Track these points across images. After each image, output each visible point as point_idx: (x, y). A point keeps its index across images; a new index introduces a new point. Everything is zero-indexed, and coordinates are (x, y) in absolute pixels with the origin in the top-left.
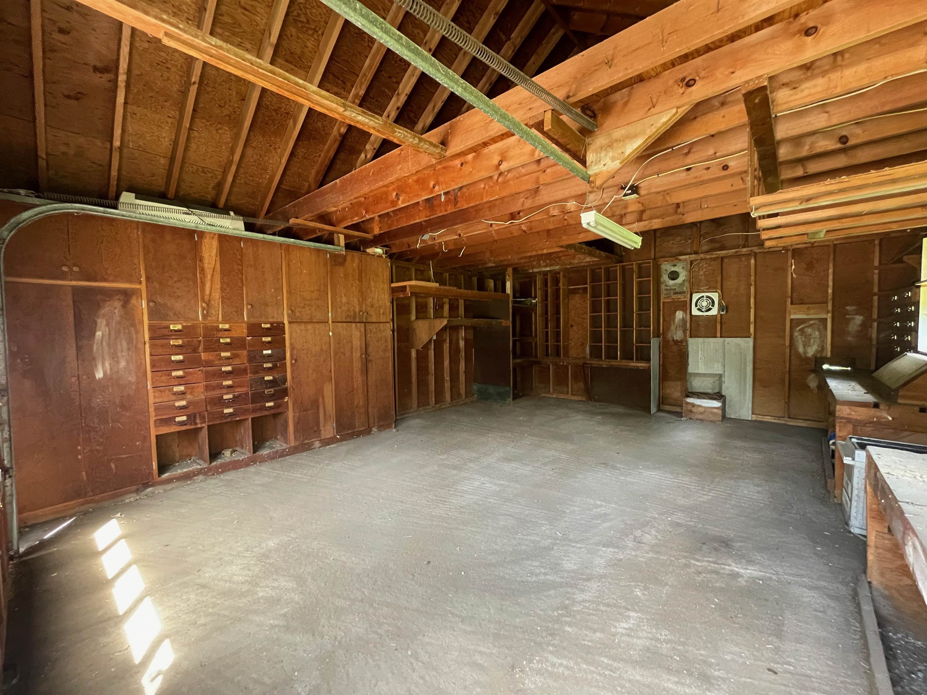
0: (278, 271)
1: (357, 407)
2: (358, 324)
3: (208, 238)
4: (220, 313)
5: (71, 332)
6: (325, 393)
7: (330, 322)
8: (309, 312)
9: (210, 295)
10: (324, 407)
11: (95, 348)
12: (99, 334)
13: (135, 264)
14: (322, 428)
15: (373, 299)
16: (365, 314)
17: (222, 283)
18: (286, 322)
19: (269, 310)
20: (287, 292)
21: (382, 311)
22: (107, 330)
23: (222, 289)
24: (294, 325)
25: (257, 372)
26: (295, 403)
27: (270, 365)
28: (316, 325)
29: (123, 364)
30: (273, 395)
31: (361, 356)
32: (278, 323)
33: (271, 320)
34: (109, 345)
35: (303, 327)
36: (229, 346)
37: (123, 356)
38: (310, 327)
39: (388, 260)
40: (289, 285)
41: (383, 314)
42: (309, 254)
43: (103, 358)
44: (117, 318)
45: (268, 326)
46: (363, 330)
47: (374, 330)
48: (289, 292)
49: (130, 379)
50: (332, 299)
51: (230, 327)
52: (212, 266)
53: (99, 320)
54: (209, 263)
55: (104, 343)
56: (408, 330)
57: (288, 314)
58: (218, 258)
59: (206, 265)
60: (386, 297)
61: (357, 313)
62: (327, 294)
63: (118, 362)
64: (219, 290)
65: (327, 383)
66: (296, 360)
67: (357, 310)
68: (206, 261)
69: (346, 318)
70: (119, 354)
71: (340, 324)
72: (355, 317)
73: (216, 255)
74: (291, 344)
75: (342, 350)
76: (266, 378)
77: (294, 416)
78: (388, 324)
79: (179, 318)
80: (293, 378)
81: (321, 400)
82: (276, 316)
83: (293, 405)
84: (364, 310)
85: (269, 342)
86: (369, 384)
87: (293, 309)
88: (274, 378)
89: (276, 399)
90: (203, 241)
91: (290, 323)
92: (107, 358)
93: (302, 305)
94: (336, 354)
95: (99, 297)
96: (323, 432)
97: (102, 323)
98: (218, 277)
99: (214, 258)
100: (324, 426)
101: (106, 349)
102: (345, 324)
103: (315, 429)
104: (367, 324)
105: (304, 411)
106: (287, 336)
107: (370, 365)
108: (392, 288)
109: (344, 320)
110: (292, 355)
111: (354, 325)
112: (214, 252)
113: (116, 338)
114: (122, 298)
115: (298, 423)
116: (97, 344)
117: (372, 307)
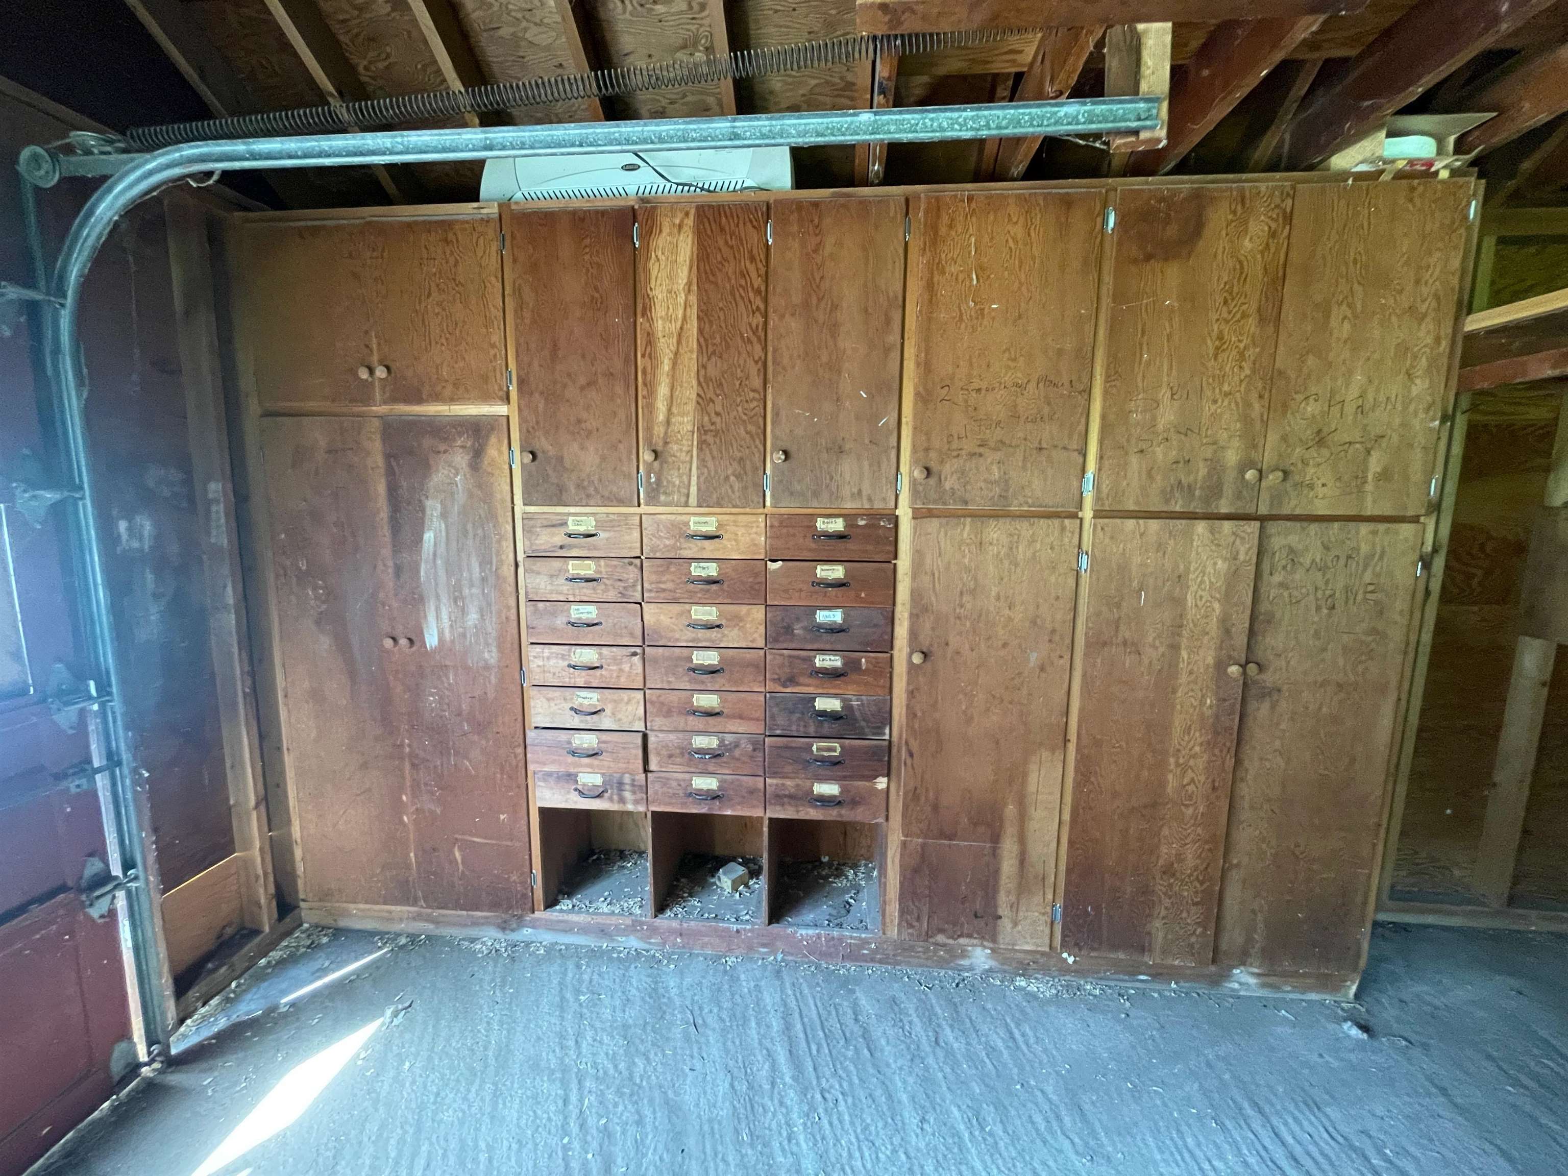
0: (888, 321)
1: (1168, 871)
2: (1227, 525)
3: (666, 230)
4: (694, 479)
5: (385, 531)
6: (1032, 788)
7: (1087, 513)
8: (996, 474)
9: (668, 422)
10: (1022, 840)
11: (422, 573)
12: (429, 536)
13: (493, 346)
14: (1004, 910)
15: (1333, 400)
16: (1273, 478)
17: (703, 381)
18: (904, 512)
19: (847, 468)
20: (917, 394)
21: (1375, 464)
22: (443, 526)
23: (703, 402)
24: (933, 525)
25: (791, 680)
26: (913, 797)
27: (833, 661)
28: (1024, 528)
29: (473, 617)
30: (835, 763)
31: (1220, 667)
32: (874, 516)
33: (850, 505)
34: (447, 563)
35: (966, 530)
36: (714, 587)
37: (472, 595)
38: (995, 532)
39: (1475, 185)
40: (926, 367)
41: (1385, 475)
42: (1018, 231)
43: (438, 597)
44: (461, 497)
45: (838, 525)
46: (1246, 552)
47: (1315, 553)
48: (924, 398)
49: (486, 655)
50: (1104, 417)
51: (720, 526)
52: (674, 327)
53: (429, 503)
54: (669, 319)
55: (439, 562)
56: (1520, 549)
57: (914, 483)
58: (693, 298)
59: (659, 325)
60: (1420, 386)
61: (1230, 476)
62: (1088, 391)
63: (463, 611)
64: (691, 407)
65: (1046, 754)
66: (925, 655)
67: (1232, 457)
68: (659, 311)
69: (1167, 496)
70: (466, 591)
71: (1130, 523)
72: (1215, 490)
73: (689, 283)
74: (916, 595)
75: (1125, 632)
76: (822, 704)
77: (904, 844)
78: (1406, 530)
79: (588, 496)
80: (911, 713)
81: (1010, 810)
82: (866, 489)
83: (906, 807)
84: (1269, 458)
85: (839, 584)
86: (1246, 791)
87: (933, 465)
88: (847, 706)
89: (844, 778)
90: (653, 245)
91: (917, 515)
92: (444, 599)
93: (969, 446)
94: (1096, 644)
95: (427, 442)
96: (1006, 924)
97: (433, 507)
98: (690, 360)
99: (681, 299)
100: (1015, 907)
101: (442, 573)
102: (1154, 525)
103: (978, 905)
104: (1273, 528)
105: (942, 835)
106: (904, 564)
107: (1261, 711)
108: (1471, 337)
109: (1156, 505)
110: (913, 634)
111: (1201, 527)
112: (683, 275)
113: (460, 550)
114: (469, 444)
115: (916, 871)
116: (426, 562)
117: (1321, 441)
